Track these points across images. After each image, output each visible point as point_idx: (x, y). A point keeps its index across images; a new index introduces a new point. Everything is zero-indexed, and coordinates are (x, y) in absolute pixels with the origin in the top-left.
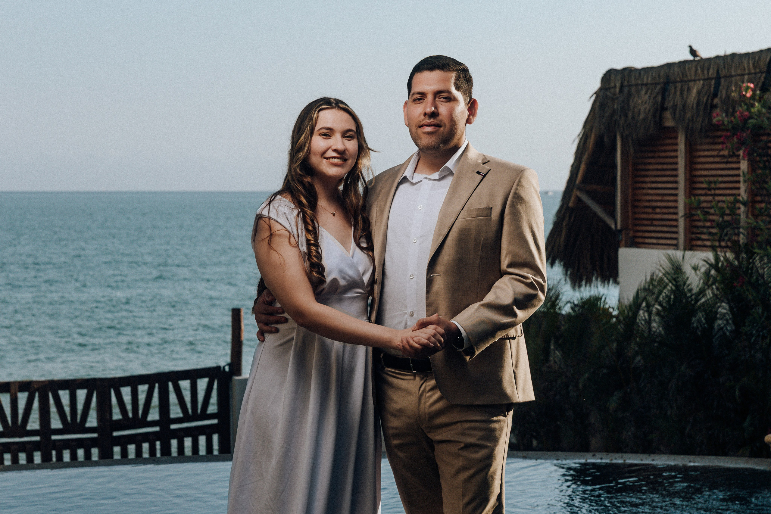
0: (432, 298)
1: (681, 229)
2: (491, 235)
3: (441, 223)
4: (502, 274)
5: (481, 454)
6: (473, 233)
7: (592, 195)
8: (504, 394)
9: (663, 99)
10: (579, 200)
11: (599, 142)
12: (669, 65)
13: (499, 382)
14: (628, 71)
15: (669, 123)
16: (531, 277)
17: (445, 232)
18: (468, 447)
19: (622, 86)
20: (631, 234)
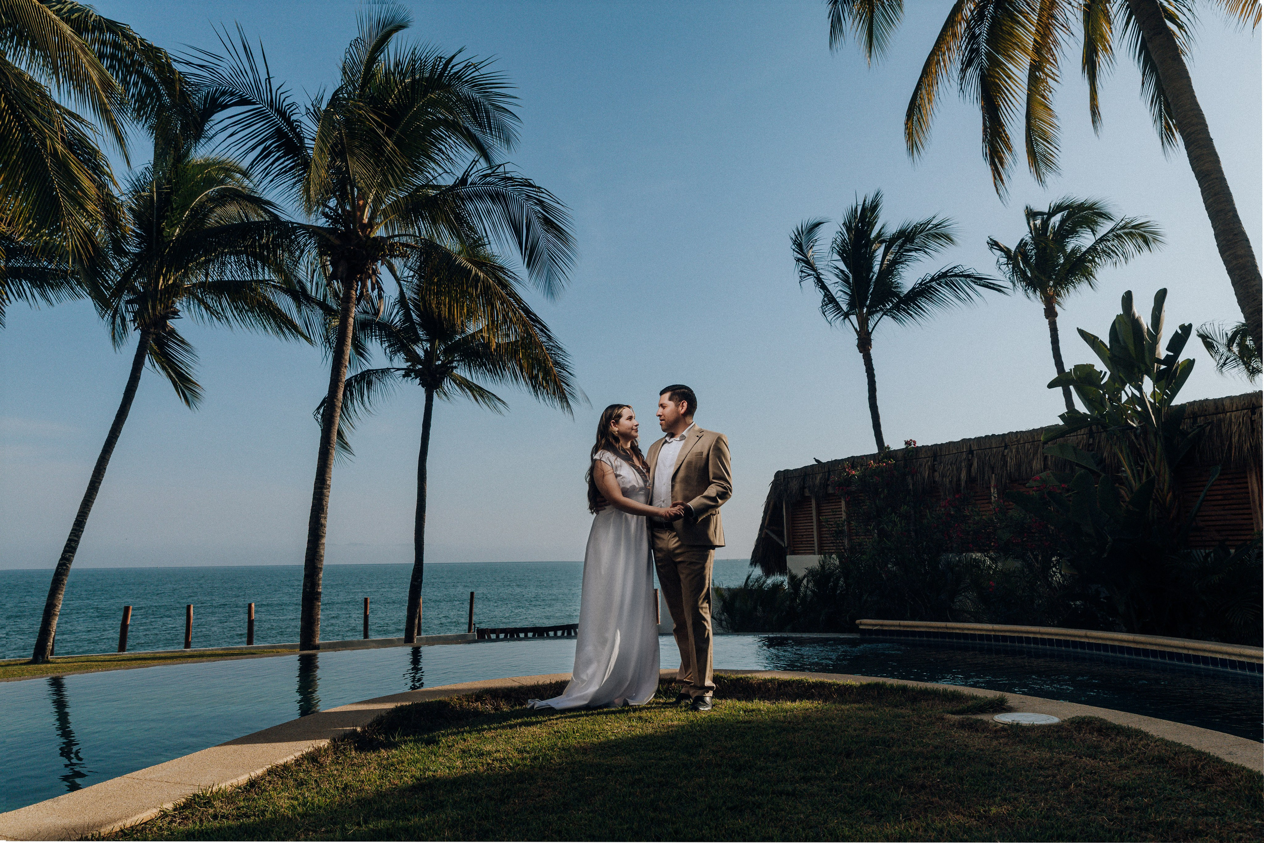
0: (674, 494)
1: (816, 544)
2: (703, 462)
3: (678, 460)
4: (710, 483)
5: (699, 566)
6: (694, 464)
7: (773, 531)
8: (710, 541)
9: (804, 483)
10: (767, 534)
11: (775, 505)
12: (806, 467)
13: (707, 535)
14: (787, 471)
15: (807, 494)
16: (725, 485)
17: (680, 463)
18: (691, 563)
19: (784, 478)
20: (792, 549)
